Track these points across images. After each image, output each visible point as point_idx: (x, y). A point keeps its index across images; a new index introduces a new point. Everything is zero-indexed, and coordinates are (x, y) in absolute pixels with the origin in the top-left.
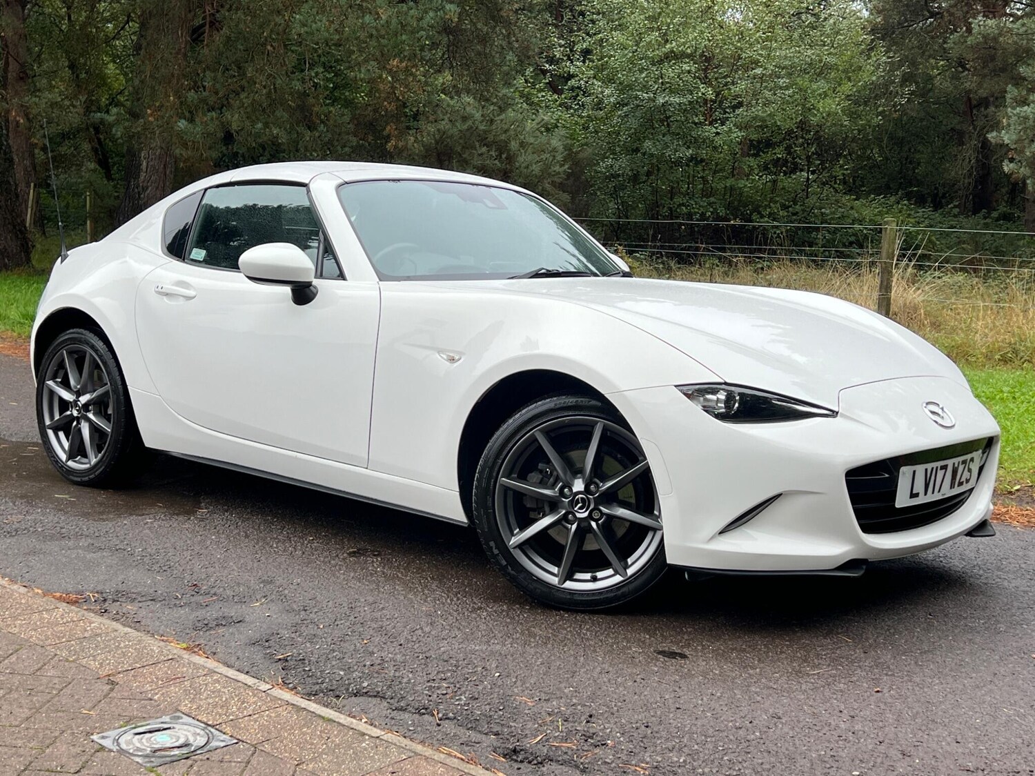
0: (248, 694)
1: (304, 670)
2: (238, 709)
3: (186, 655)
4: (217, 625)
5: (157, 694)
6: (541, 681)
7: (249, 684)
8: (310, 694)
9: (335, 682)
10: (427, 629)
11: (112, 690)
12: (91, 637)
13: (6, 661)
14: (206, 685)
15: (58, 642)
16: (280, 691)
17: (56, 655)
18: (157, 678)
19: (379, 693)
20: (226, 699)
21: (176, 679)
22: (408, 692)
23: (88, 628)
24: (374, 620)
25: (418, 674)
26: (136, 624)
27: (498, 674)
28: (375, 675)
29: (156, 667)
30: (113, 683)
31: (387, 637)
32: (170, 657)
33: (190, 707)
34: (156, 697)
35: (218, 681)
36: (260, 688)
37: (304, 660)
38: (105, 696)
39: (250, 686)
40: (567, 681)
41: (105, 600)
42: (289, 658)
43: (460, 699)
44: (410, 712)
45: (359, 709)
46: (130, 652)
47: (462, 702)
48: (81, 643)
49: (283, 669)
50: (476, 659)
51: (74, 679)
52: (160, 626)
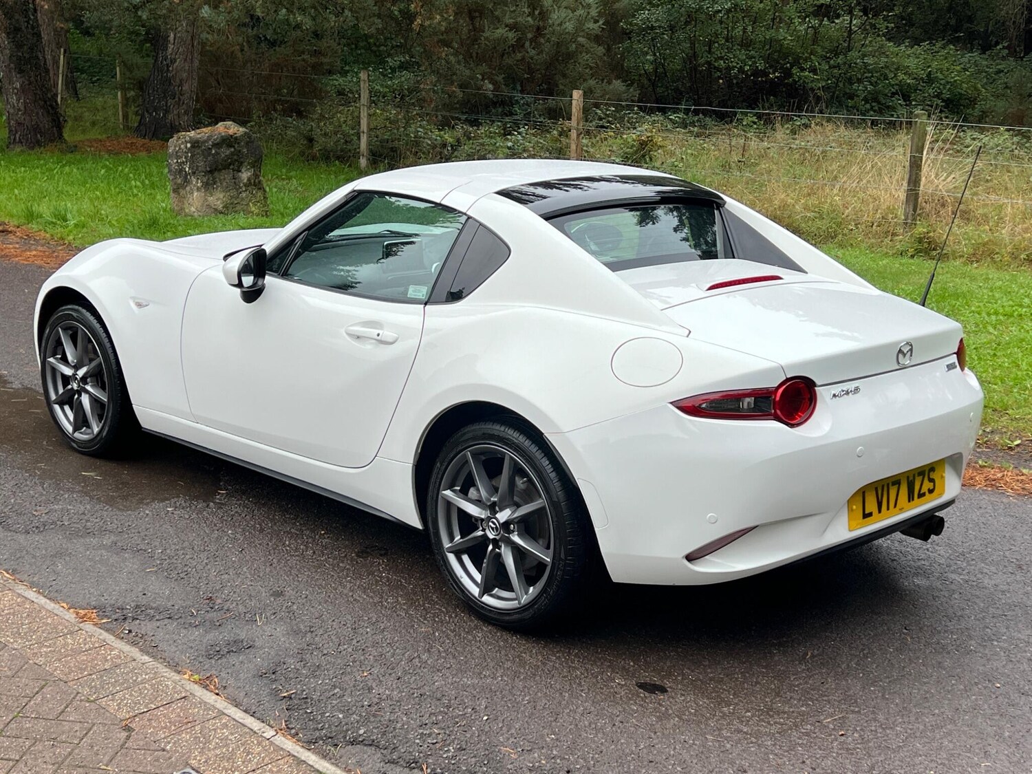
0: (253, 742)
1: (306, 712)
2: (243, 762)
3: (199, 691)
4: (228, 652)
5: (169, 743)
6: (526, 726)
7: (255, 729)
8: (310, 742)
9: (334, 728)
10: (425, 657)
11: (128, 737)
12: (111, 669)
13: (32, 702)
14: (215, 730)
15: (80, 676)
16: (283, 739)
17: (78, 693)
18: (170, 722)
19: (373, 741)
20: (233, 750)
21: (189, 723)
22: (401, 741)
23: (109, 657)
24: (375, 644)
25: (411, 716)
26: (152, 650)
27: (485, 718)
28: (372, 719)
29: (170, 707)
30: (128, 729)
31: (386, 667)
32: (183, 695)
33: (200, 760)
34: (168, 747)
35: (225, 726)
36: (265, 735)
37: (306, 698)
38: (122, 746)
39: (255, 732)
40: (550, 726)
41: (125, 619)
42: (293, 696)
43: (448, 751)
44: (401, 766)
45: (354, 761)
46: (146, 689)
47: (450, 754)
48: (102, 677)
49: (287, 709)
50: (467, 697)
51: (94, 725)
52: (175, 652)
